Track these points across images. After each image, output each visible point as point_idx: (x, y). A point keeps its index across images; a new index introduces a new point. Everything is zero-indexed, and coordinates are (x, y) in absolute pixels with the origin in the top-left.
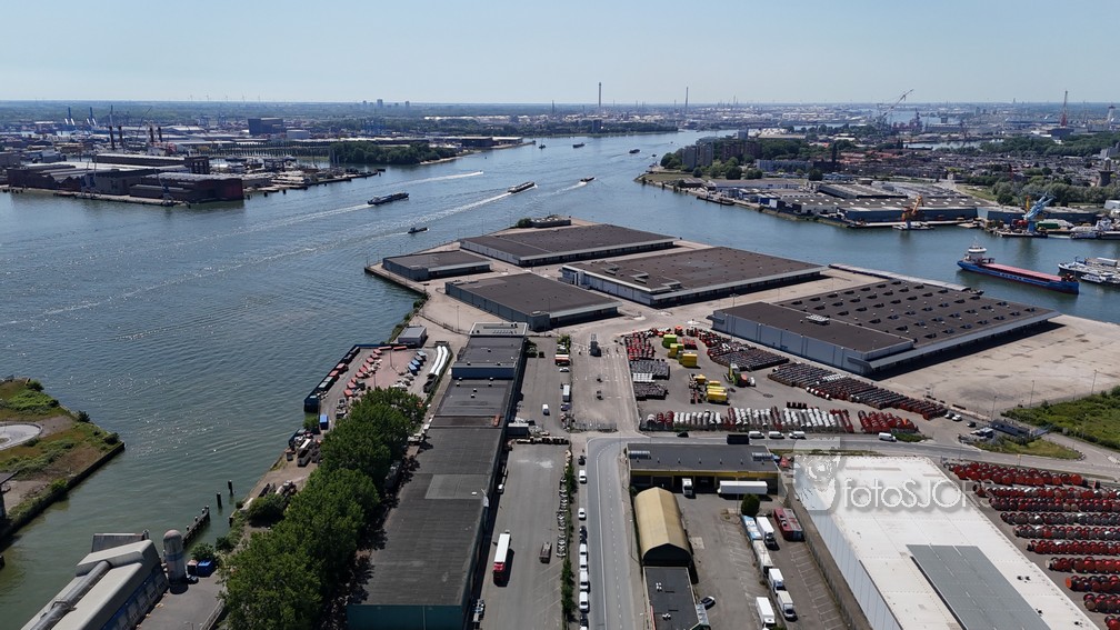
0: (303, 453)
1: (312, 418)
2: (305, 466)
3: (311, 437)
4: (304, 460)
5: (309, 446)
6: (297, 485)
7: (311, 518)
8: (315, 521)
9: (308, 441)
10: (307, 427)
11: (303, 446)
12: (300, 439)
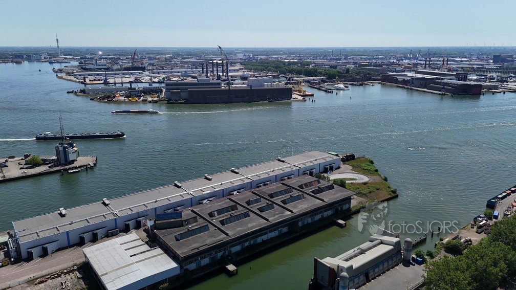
0: (480, 227)
2: (480, 233)
3: (486, 220)
4: (480, 230)
5: (484, 225)
7: (477, 260)
9: (484, 222)
10: (485, 214)
11: (481, 223)
12: (480, 219)
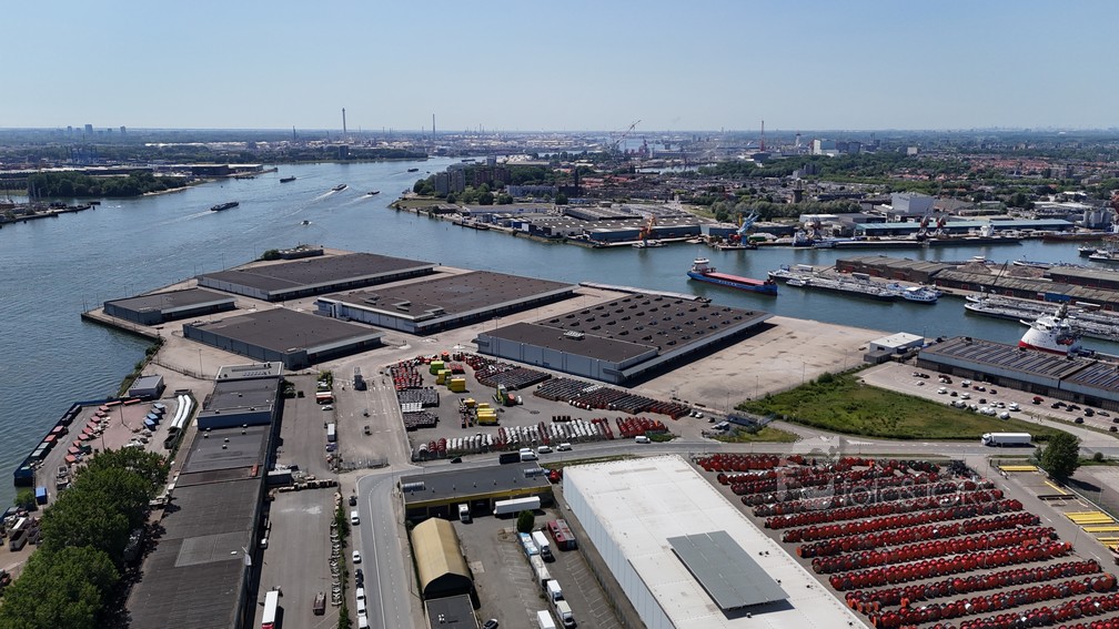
0: (18, 534)
1: (26, 492)
2: (20, 549)
3: (26, 515)
4: (18, 543)
5: (24, 526)
6: (11, 573)
8: (40, 613)
9: (22, 520)
10: (19, 504)
11: (16, 527)
12: (11, 518)
